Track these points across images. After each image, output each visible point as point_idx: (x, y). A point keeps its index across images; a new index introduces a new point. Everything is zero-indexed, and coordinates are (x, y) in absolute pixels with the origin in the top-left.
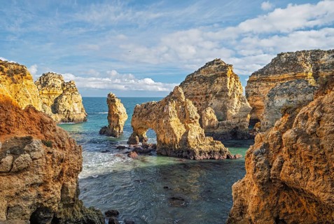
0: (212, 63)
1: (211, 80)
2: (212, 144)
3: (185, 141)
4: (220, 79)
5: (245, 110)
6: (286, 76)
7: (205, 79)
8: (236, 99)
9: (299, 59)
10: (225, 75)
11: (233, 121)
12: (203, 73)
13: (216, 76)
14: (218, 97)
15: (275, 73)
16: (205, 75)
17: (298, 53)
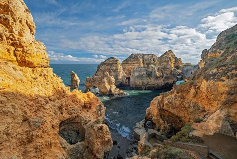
0: (111, 58)
1: (111, 65)
2: (119, 91)
3: (110, 91)
4: (115, 65)
5: (124, 76)
6: (134, 62)
7: (108, 64)
8: (121, 72)
9: (138, 56)
10: (117, 64)
11: (121, 80)
12: (107, 62)
13: (113, 63)
14: (114, 71)
15: (131, 61)
16: (108, 62)
17: (138, 54)
